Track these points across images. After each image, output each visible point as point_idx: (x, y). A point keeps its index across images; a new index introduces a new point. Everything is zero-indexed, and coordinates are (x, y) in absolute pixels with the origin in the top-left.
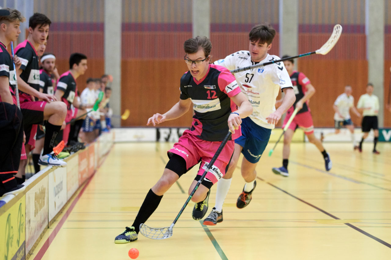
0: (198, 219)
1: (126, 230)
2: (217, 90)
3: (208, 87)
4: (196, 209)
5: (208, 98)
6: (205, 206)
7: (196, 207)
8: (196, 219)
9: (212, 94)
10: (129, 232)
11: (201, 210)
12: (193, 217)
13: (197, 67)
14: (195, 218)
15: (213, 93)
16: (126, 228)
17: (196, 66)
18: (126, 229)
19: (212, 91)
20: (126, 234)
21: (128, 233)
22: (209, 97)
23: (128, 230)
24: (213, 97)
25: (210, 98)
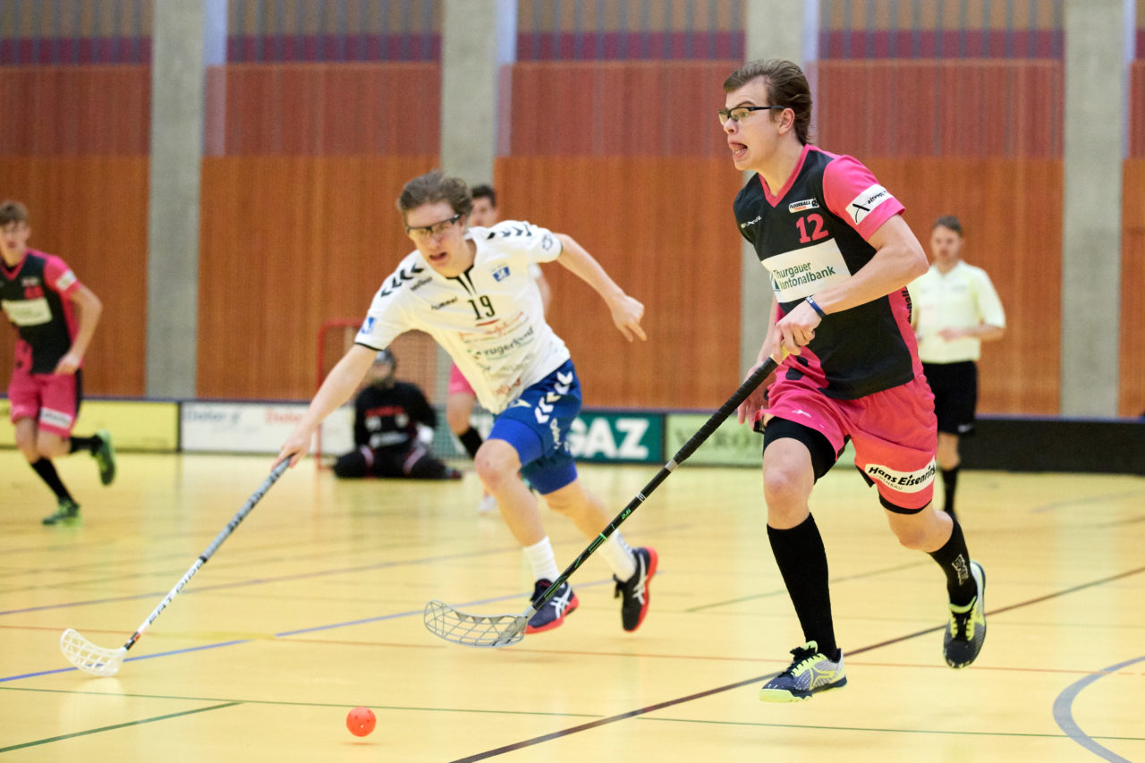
0: (962, 665)
1: (795, 659)
2: (823, 210)
3: (799, 205)
4: (954, 636)
5: (802, 241)
6: (977, 626)
7: (954, 632)
8: (956, 667)
9: (810, 227)
10: (804, 662)
11: (969, 639)
12: (948, 662)
13: (737, 132)
14: (953, 665)
15: (814, 223)
16: (793, 652)
17: (737, 127)
18: (793, 656)
19: (811, 218)
20: (794, 670)
21: (799, 666)
22: (804, 238)
23: (800, 655)
24: (816, 236)
25: (808, 239)
